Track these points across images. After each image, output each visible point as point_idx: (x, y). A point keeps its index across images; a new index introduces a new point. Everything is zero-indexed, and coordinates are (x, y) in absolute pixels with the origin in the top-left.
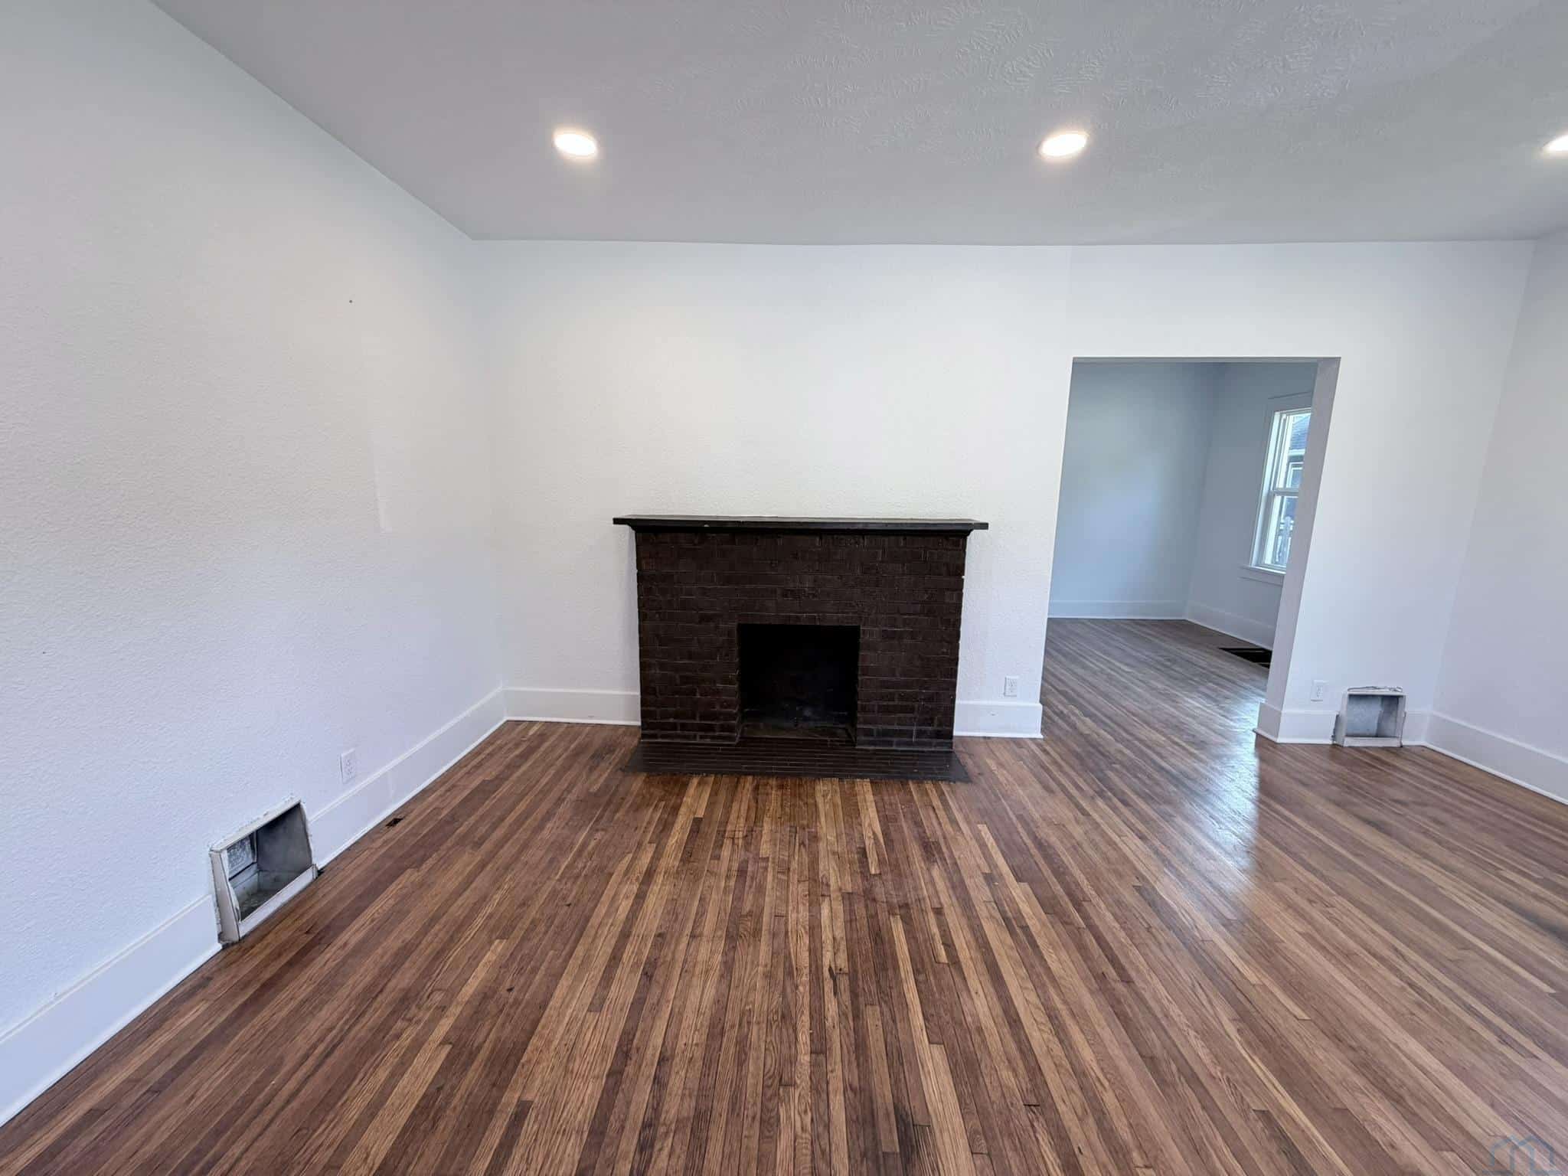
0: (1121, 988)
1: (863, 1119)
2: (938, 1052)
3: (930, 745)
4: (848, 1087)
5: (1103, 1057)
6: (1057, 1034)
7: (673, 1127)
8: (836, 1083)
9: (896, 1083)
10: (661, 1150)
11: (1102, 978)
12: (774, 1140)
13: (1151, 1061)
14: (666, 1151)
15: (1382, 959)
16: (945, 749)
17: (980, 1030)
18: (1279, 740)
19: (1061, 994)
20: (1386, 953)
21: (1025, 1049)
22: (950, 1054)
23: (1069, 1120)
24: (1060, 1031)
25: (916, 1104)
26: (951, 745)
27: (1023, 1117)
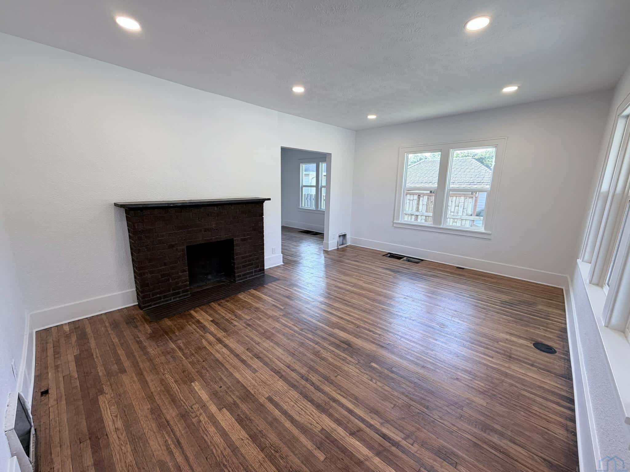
0: (350, 304)
1: (338, 347)
2: (336, 329)
3: (259, 274)
4: (329, 345)
5: (359, 315)
6: (349, 316)
7: (307, 373)
8: (327, 346)
9: (336, 338)
10: (311, 378)
11: (346, 304)
12: (328, 360)
13: (364, 311)
14: (312, 377)
15: (374, 282)
16: (263, 274)
17: (338, 322)
18: (329, 250)
19: (343, 310)
20: (374, 281)
21: (348, 321)
22: (338, 328)
23: (364, 326)
24: (349, 315)
25: (343, 339)
26: (264, 273)
27: (358, 329)
